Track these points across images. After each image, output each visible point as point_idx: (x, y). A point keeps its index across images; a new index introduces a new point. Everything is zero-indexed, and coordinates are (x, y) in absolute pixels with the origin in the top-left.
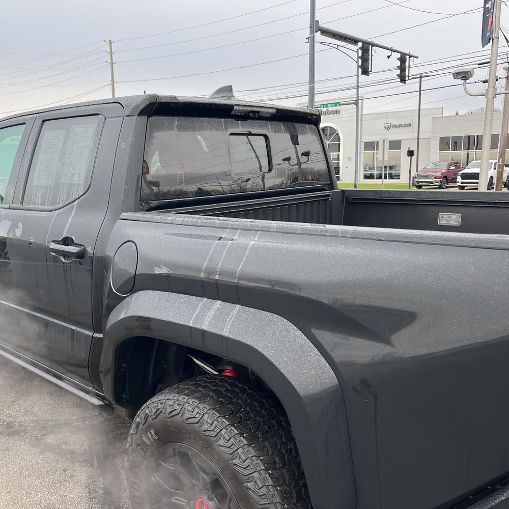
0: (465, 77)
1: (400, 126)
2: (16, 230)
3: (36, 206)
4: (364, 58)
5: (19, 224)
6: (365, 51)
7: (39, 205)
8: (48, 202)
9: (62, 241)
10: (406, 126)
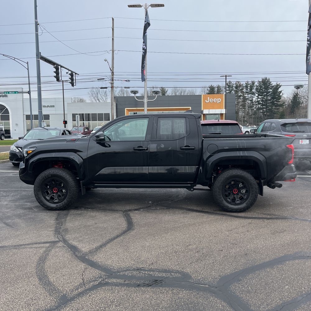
0: (135, 93)
1: (48, 106)
2: (161, 146)
3: (164, 140)
4: (57, 72)
5: (162, 144)
6: (57, 69)
7: (166, 139)
8: (170, 139)
9: (185, 147)
10: (51, 106)
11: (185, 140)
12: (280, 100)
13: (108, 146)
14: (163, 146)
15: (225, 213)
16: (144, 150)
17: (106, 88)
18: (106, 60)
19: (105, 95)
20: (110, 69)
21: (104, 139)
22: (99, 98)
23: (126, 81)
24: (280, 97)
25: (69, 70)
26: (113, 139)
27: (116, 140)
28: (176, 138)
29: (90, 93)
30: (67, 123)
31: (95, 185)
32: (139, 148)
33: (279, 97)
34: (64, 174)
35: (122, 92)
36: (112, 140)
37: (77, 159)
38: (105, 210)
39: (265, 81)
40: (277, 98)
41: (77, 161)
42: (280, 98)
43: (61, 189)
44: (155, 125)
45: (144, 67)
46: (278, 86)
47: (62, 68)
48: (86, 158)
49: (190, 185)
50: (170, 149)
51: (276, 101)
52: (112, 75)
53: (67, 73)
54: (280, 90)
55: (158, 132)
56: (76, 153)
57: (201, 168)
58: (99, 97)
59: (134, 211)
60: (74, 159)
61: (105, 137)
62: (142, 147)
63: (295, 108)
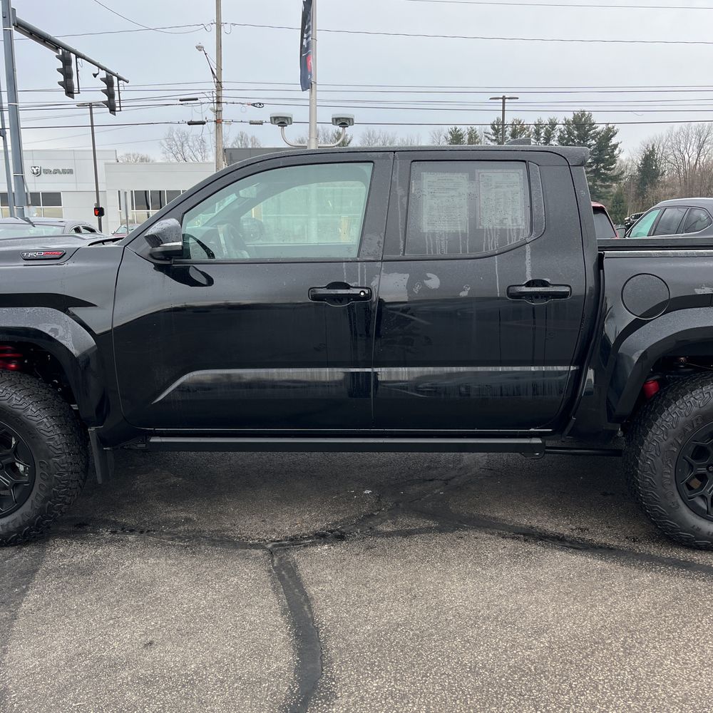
0: (283, 123)
1: (56, 172)
2: (426, 282)
3: (438, 254)
4: (66, 72)
5: (429, 275)
6: (66, 61)
7: (446, 255)
8: (464, 251)
9: (528, 284)
10: (64, 172)
11: (528, 256)
12: (613, 166)
13: (204, 281)
14: (434, 282)
15: (682, 554)
16: (357, 297)
17: (203, 123)
18: (200, 48)
19: (201, 149)
20: (213, 73)
21: (183, 253)
22: (186, 155)
23: (254, 105)
24: (613, 159)
25: (100, 67)
26: (224, 250)
27: (236, 255)
28: (487, 249)
29: (165, 145)
30: (103, 215)
31: (153, 440)
32: (333, 292)
33: (610, 158)
34: (14, 402)
35: (241, 140)
36: (218, 257)
37: (69, 335)
38: (192, 540)
39: (581, 119)
40: (607, 160)
41: (69, 344)
42: (614, 162)
43: (8, 460)
44: (400, 191)
45: (308, 48)
46: (609, 133)
47: (79, 60)
48: (110, 328)
49: (538, 441)
50: (464, 294)
51: (603, 167)
52: (218, 90)
53: (95, 75)
54: (614, 141)
55: (411, 220)
56: (65, 311)
57: (591, 374)
58: (188, 152)
59: (313, 544)
60: (57, 338)
61: (191, 241)
62: (348, 287)
63: (646, 184)
